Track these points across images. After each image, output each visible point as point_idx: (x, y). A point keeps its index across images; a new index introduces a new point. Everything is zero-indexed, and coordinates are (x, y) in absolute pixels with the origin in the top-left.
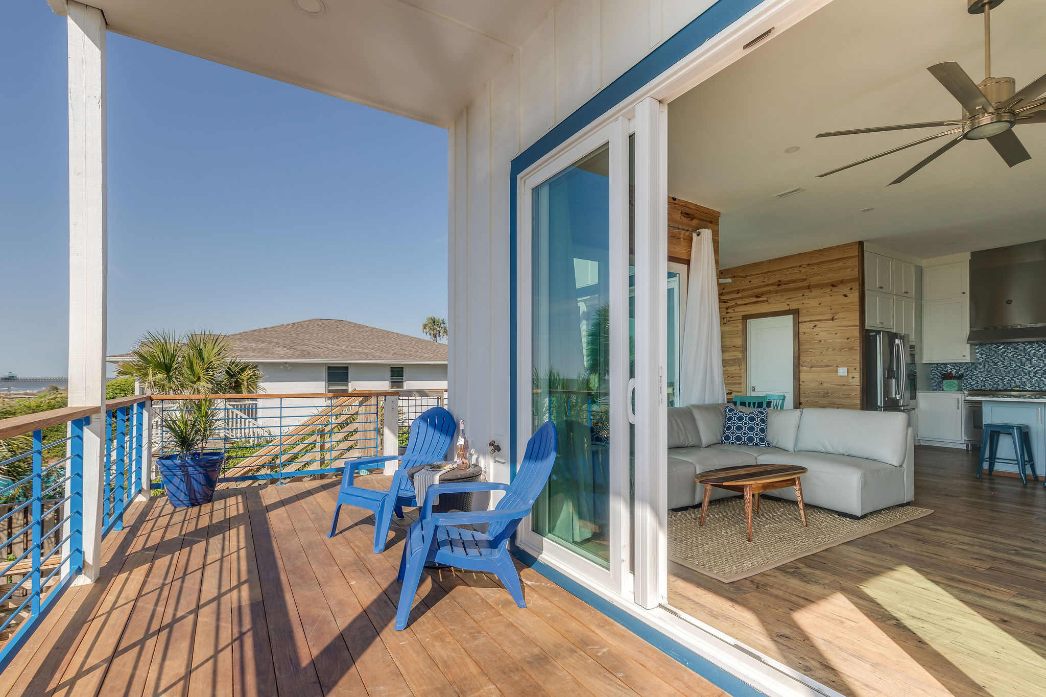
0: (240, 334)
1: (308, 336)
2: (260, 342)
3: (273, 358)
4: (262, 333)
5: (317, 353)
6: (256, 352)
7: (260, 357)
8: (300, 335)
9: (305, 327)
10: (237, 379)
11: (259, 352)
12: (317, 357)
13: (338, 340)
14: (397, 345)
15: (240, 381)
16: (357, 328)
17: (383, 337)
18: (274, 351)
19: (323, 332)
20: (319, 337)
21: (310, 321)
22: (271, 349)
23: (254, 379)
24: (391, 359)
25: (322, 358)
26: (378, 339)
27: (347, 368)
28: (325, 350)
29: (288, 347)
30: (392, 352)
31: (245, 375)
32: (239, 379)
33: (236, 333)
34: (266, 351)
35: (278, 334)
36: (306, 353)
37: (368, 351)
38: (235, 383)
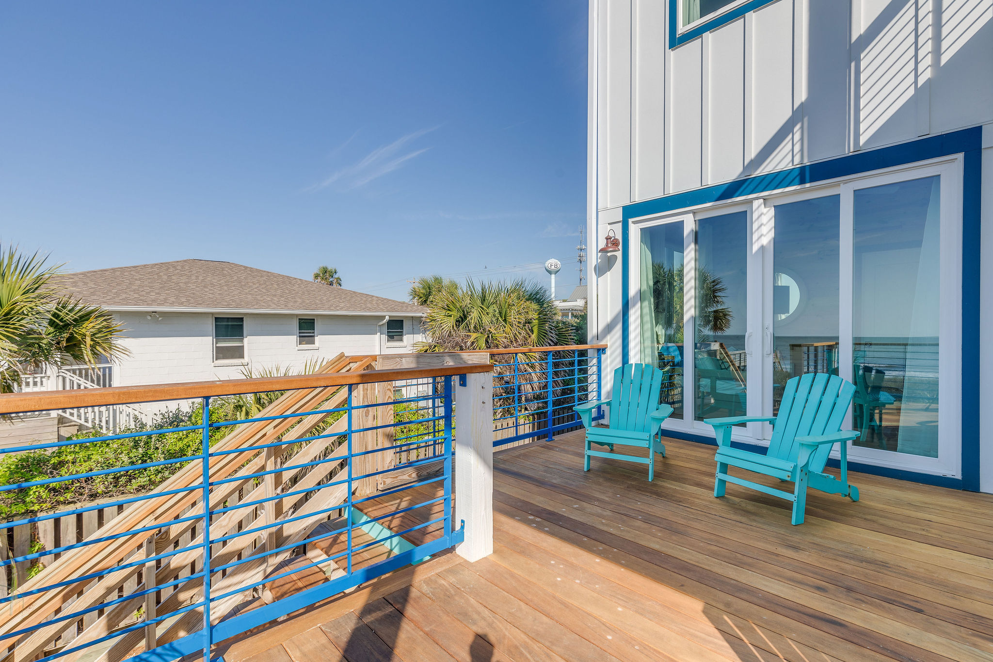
0: (84, 274)
1: (184, 279)
2: (114, 284)
3: (135, 305)
4: (118, 273)
5: (200, 299)
6: (108, 297)
7: (115, 303)
8: (173, 277)
9: (179, 268)
10: (72, 334)
11: (114, 298)
12: (200, 304)
13: (227, 285)
14: (303, 292)
15: (79, 338)
16: (249, 272)
17: (283, 282)
18: (136, 296)
19: (205, 275)
20: (199, 281)
21: (185, 261)
22: (132, 293)
23: (105, 334)
24: (300, 308)
25: (208, 306)
26: (278, 285)
27: (241, 319)
28: (211, 296)
29: (157, 291)
30: (300, 301)
31: (88, 328)
32: (76, 333)
33: (78, 271)
34: (124, 296)
35: (141, 275)
36: (183, 300)
37: (269, 299)
38: (67, 342)
